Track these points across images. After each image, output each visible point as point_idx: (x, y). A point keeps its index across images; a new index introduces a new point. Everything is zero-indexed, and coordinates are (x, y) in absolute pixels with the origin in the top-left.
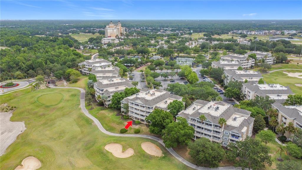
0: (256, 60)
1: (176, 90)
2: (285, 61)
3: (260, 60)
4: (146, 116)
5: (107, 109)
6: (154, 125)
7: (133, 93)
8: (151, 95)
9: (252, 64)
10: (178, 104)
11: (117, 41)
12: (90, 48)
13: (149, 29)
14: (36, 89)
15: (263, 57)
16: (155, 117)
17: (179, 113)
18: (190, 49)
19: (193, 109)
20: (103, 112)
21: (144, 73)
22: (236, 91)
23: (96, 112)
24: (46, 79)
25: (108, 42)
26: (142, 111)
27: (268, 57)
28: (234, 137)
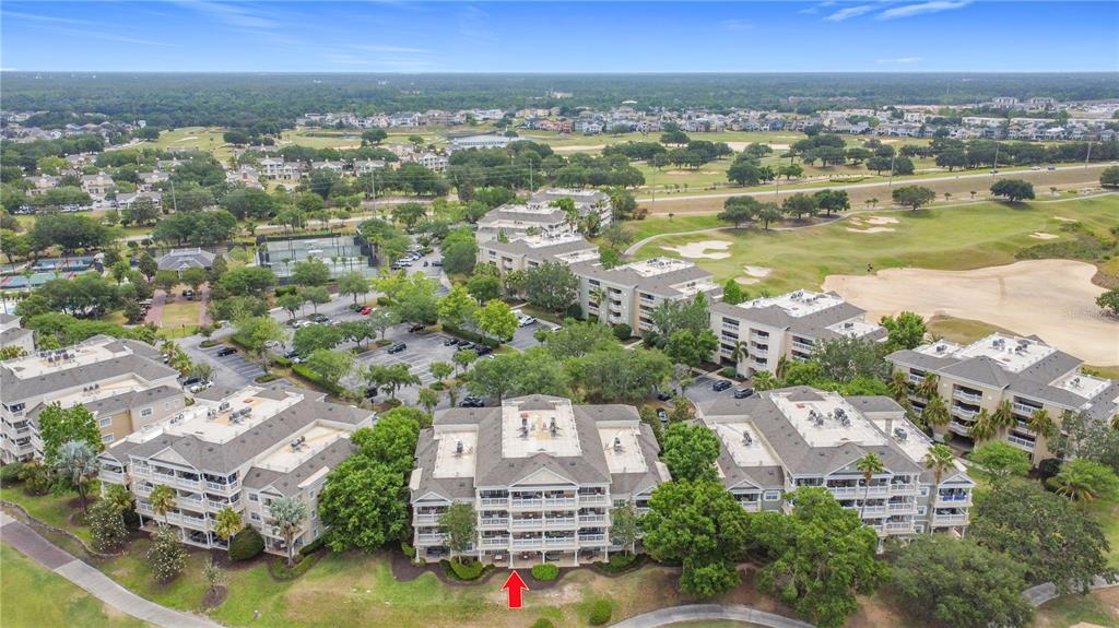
2: (630, 211)
5: (311, 567)
15: (588, 205)
22: (711, 339)
23: (267, 604)
26: (560, 514)
28: (951, 499)
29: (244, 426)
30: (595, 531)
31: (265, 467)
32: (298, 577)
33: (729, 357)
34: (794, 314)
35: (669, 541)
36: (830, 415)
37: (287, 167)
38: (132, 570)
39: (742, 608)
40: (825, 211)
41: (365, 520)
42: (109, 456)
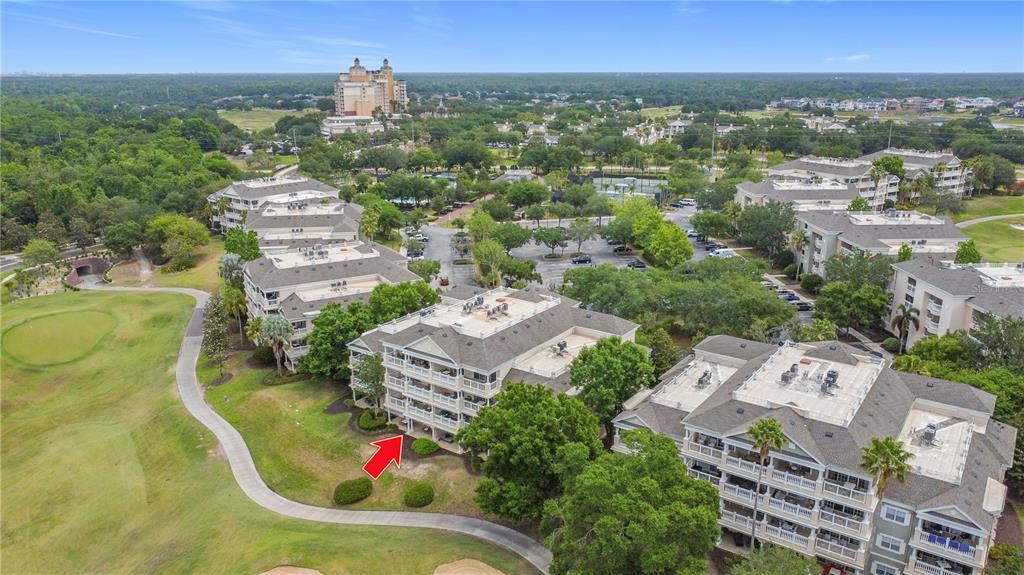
0: (902, 178)
1: (604, 293)
2: (1008, 185)
3: (918, 181)
4: (467, 418)
5: (292, 382)
6: (504, 468)
7: (409, 307)
8: (489, 314)
9: (890, 194)
10: (624, 358)
11: (375, 127)
12: (276, 149)
13: (494, 96)
14: (15, 294)
15: (926, 168)
16: (507, 426)
17: (629, 405)
18: (640, 148)
19: (700, 381)
20: (271, 393)
21: (466, 230)
22: (871, 297)
23: (238, 396)
24: (72, 254)
25: (342, 132)
26: (446, 393)
27: (950, 169)
28: (942, 542)
31: (298, 295)
36: (821, 377)
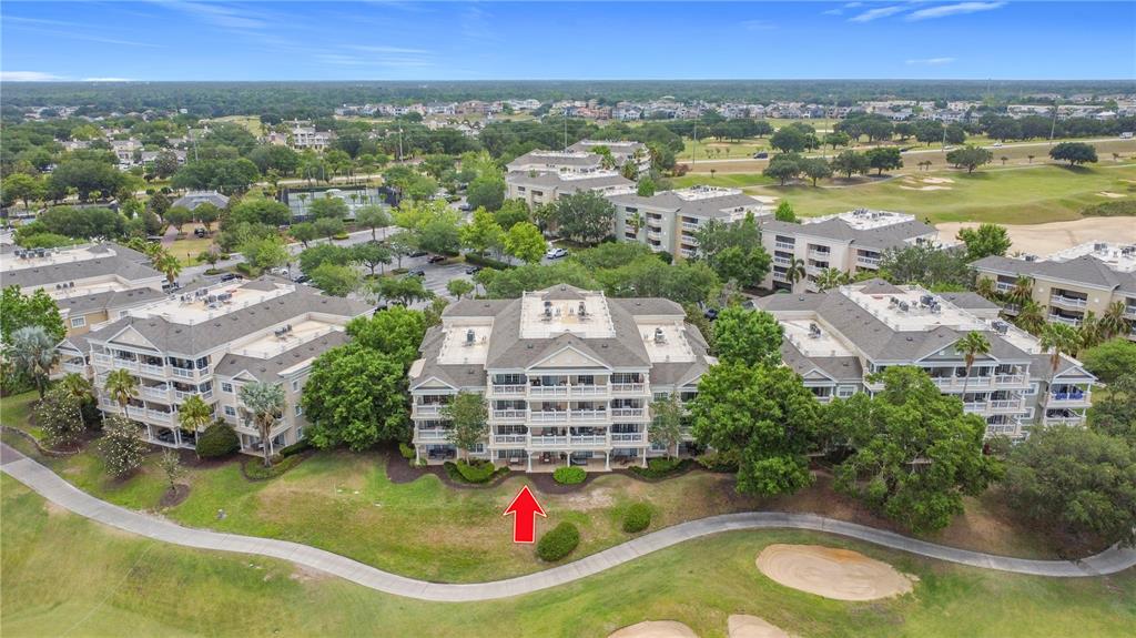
23: (235, 505)
26: (590, 405)
28: (1065, 397)
29: (221, 311)
30: (630, 428)
31: (242, 354)
32: (276, 476)
33: (784, 280)
34: (859, 227)
35: (724, 426)
36: (915, 304)
37: (317, 137)
38: (86, 467)
39: (813, 517)
40: (875, 171)
41: (356, 411)
42: (69, 345)
